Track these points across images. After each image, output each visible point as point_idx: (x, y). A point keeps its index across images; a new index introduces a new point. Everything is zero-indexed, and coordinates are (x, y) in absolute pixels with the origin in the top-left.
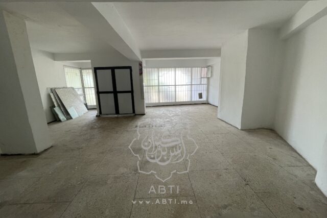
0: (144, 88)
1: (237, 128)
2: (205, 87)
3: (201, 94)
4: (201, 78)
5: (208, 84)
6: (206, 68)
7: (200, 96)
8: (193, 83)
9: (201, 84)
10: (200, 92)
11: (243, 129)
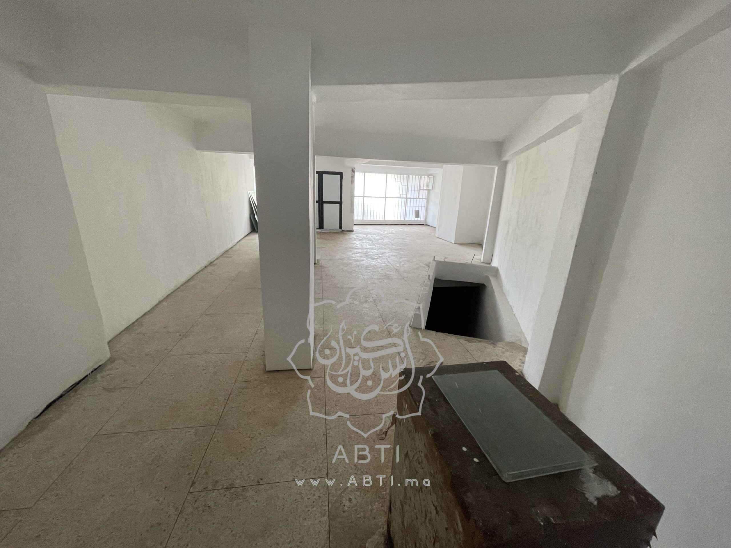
0: (355, 199)
1: (452, 243)
2: (425, 201)
3: (418, 211)
4: (420, 189)
5: (428, 199)
6: (426, 177)
7: (417, 214)
8: (409, 196)
9: (419, 198)
10: (417, 209)
11: (458, 242)
